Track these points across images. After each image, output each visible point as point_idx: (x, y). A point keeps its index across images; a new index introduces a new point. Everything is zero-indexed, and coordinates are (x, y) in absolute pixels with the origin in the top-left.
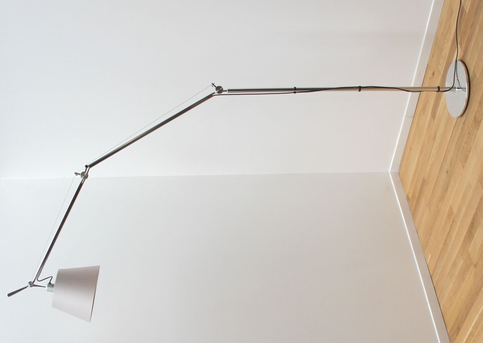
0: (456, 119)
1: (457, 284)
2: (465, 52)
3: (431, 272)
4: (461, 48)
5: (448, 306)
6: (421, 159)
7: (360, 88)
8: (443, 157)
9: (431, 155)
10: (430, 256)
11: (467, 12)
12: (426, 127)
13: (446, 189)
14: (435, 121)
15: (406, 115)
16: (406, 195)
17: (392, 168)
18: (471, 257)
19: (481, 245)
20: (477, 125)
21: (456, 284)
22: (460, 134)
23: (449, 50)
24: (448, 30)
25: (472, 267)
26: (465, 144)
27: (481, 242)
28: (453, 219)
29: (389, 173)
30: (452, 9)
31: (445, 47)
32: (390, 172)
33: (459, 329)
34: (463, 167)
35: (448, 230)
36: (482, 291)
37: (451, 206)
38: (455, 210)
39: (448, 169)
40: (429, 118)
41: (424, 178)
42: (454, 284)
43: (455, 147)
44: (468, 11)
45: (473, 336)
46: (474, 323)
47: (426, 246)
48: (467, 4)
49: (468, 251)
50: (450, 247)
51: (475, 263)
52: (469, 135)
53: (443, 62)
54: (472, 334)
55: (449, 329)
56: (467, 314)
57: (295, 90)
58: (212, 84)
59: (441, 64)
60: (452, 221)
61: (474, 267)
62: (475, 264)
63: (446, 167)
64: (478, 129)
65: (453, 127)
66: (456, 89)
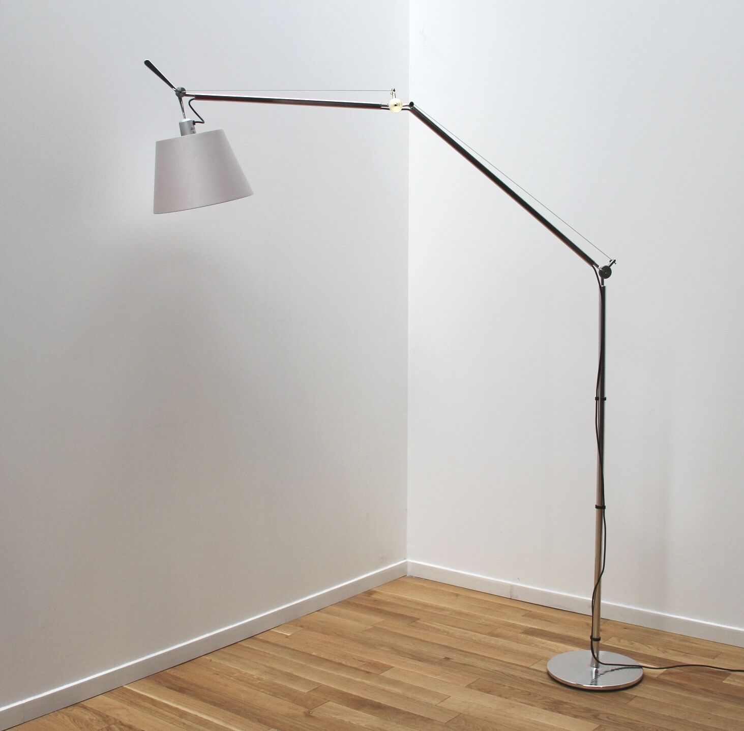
0: (544, 670)
1: (259, 683)
2: (657, 681)
3: (260, 637)
4: (662, 674)
5: (214, 669)
6: (448, 613)
7: (601, 507)
8: (471, 652)
9: (462, 630)
10: (289, 635)
11: (724, 682)
12: (506, 621)
13: (418, 657)
14: (522, 635)
15: (515, 586)
16: (375, 590)
17: (415, 564)
18: (319, 707)
19: (350, 722)
20: (550, 707)
21: (259, 681)
22: (521, 678)
23: (649, 654)
24: (680, 652)
25: (303, 709)
26: (509, 687)
27: (354, 723)
28: (371, 673)
29: (405, 559)
30: (717, 656)
31: (650, 648)
32: (407, 562)
33: (181, 690)
34: (469, 686)
35: (348, 664)
36: (269, 729)
37: (393, 667)
38: (387, 674)
39: (453, 660)
40: (523, 624)
41: (419, 619)
42: (259, 679)
43: (496, 671)
44: (727, 684)
45: (181, 717)
46: (205, 717)
47: (301, 626)
48: (736, 680)
49: (329, 701)
50: (321, 669)
51: (314, 714)
52: (527, 693)
53: (624, 644)
54: (183, 714)
55: (172, 672)
56: (215, 704)
57: (601, 399)
58: (615, 261)
59: (619, 642)
60: (368, 670)
61: (304, 712)
62: (311, 715)
63: (455, 657)
64: (546, 709)
65: (527, 666)
66: (595, 669)
